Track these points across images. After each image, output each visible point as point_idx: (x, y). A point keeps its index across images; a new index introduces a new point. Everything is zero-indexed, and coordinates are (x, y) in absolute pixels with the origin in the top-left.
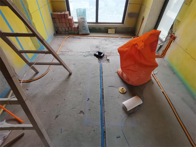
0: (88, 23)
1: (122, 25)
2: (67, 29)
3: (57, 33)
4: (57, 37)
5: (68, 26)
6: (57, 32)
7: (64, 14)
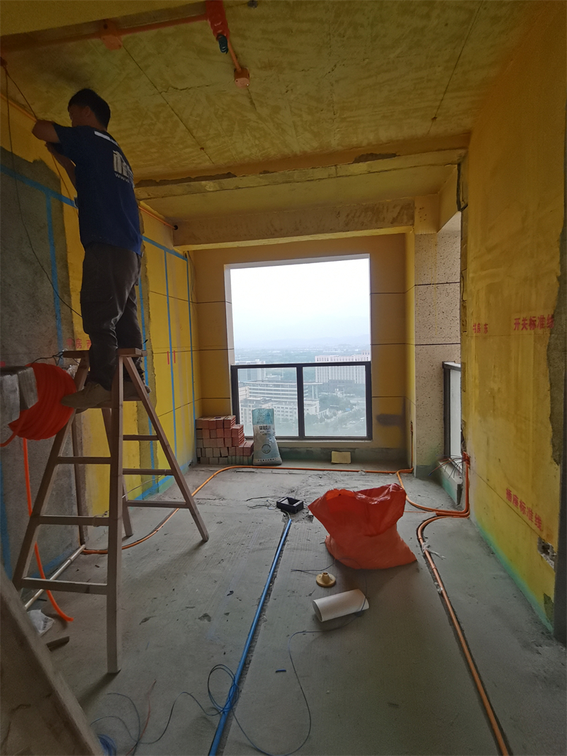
0: (278, 438)
1: (366, 441)
2: (224, 452)
3: (200, 461)
4: (196, 471)
5: (229, 445)
6: (199, 459)
7: (224, 420)
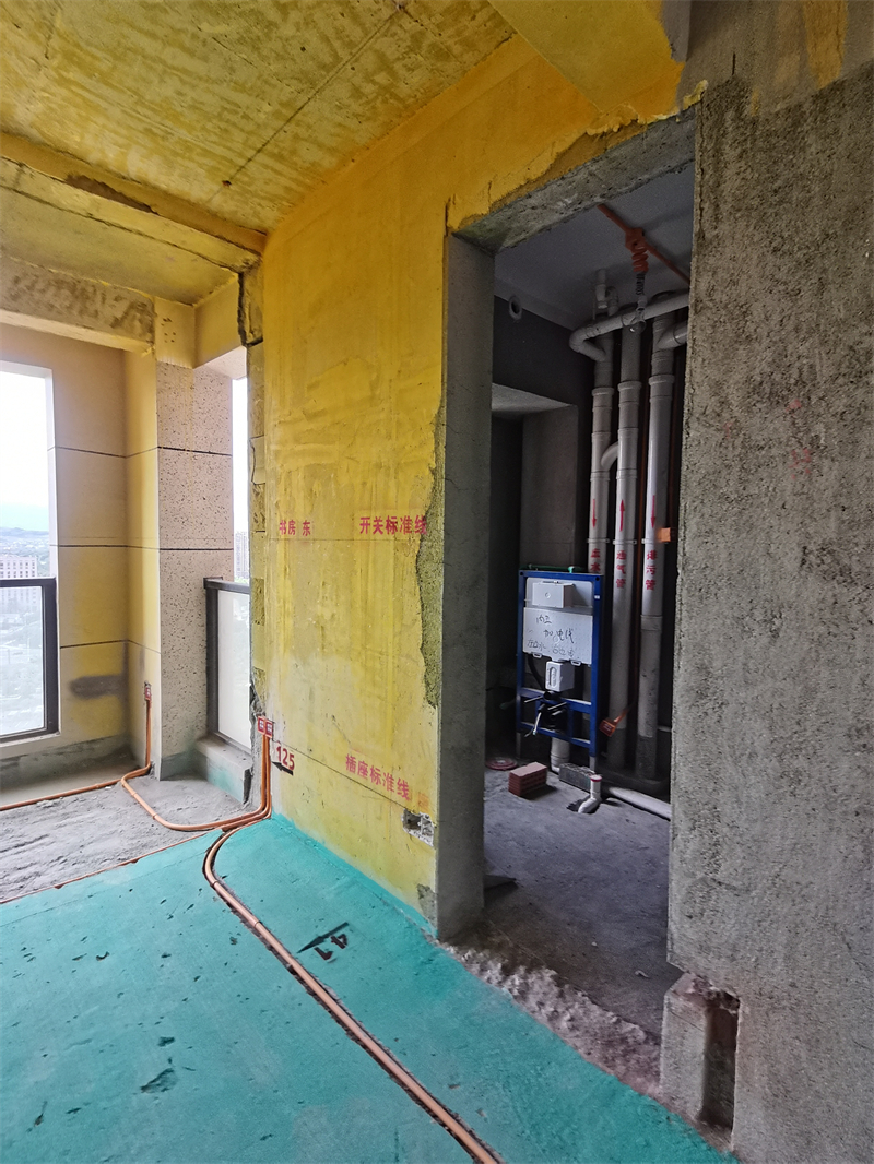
1: (50, 736)
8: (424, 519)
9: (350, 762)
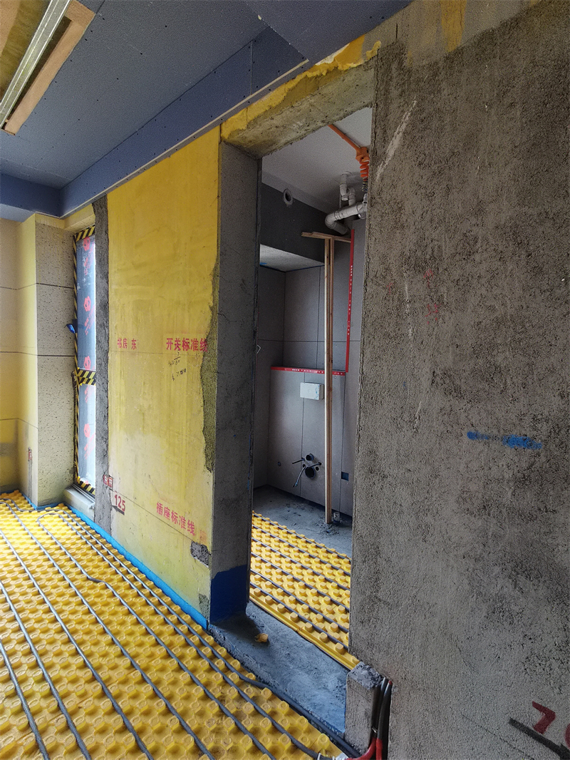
8: (206, 341)
9: (159, 507)
